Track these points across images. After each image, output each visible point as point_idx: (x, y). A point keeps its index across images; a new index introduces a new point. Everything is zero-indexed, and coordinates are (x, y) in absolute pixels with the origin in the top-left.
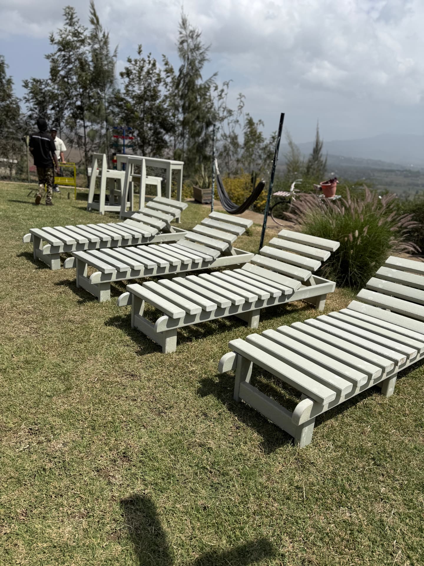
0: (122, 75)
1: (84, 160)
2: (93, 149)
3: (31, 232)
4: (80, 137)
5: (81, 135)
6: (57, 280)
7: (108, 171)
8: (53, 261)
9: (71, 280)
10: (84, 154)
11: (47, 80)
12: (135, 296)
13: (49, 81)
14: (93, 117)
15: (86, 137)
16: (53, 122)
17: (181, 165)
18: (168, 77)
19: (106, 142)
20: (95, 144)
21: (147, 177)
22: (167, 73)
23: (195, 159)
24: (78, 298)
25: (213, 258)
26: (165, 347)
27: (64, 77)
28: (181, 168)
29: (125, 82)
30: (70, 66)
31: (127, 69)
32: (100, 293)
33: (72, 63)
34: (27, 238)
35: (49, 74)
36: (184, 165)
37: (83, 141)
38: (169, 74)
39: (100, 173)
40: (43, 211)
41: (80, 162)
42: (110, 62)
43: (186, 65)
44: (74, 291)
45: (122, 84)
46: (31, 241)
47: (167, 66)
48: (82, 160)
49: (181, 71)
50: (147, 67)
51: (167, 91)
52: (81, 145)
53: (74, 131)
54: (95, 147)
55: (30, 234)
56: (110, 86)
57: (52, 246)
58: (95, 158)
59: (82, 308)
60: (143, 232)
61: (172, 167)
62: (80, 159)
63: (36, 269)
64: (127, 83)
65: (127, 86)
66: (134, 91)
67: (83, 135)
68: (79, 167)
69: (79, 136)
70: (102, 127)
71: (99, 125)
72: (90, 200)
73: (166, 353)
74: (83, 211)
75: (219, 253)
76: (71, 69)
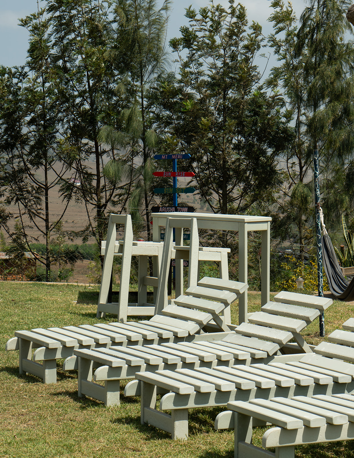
0: (174, 44)
1: (95, 224)
2: (116, 199)
3: (16, 335)
4: (88, 176)
5: (89, 171)
6: (53, 391)
7: (134, 244)
8: (47, 371)
9: (71, 390)
10: (94, 213)
11: (23, 68)
12: (145, 383)
13: (27, 69)
14: (117, 134)
15: (101, 175)
16: (32, 148)
17: (267, 222)
18: (280, 30)
19: (142, 183)
20: (121, 188)
21: (200, 249)
22: (278, 23)
23: (342, 202)
24: (79, 404)
25: (268, 355)
26: (173, 432)
27: (56, 59)
28: (267, 227)
29: (180, 57)
30: (72, 36)
31: (185, 30)
32: (106, 394)
33: (74, 31)
34: (12, 343)
35: (28, 54)
36: (272, 222)
37: (94, 183)
38: (281, 25)
39: (122, 248)
40: (21, 321)
41: (87, 229)
42: (154, 22)
43: (316, 6)
44: (75, 400)
45: (177, 61)
46: (17, 348)
47: (278, 9)
48: (90, 225)
49: (305, 19)
50: (228, 21)
51: (280, 60)
52: (91, 193)
53: (74, 165)
54: (120, 195)
55: (16, 338)
56: (154, 67)
57: (47, 348)
58: (113, 223)
59: (85, 412)
60: (176, 330)
61: (248, 228)
62: (86, 224)
63: (24, 382)
64: (186, 59)
65: (186, 65)
66: (200, 73)
67: (95, 172)
68: (85, 240)
69: (87, 173)
70: (134, 153)
71: (129, 148)
72: (103, 299)
73: (176, 439)
74: (90, 319)
75: (277, 347)
76: (71, 42)
